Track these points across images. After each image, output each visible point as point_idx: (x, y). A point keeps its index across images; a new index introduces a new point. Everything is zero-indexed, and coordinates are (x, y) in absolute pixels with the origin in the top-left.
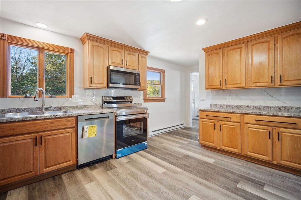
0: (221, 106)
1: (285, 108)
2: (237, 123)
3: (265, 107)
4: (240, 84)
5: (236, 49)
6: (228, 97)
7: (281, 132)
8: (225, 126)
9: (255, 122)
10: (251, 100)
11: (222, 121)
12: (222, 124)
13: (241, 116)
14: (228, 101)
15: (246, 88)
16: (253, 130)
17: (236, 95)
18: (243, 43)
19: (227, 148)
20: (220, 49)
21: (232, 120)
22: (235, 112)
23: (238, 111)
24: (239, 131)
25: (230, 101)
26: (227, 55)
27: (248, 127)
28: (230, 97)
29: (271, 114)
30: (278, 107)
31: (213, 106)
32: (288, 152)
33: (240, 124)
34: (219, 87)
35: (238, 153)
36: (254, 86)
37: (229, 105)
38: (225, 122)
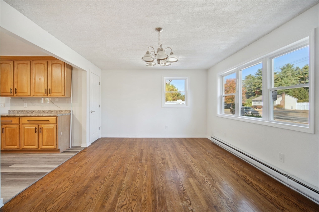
0: (18, 112)
1: (60, 111)
2: (16, 125)
3: (49, 111)
4: (27, 93)
5: (24, 64)
6: (25, 104)
7: (43, 127)
8: (8, 128)
9: (28, 122)
10: (41, 106)
11: (6, 124)
12: (6, 127)
13: (20, 118)
14: (25, 107)
15: (31, 96)
16: (27, 129)
17: (31, 102)
18: (29, 60)
19: (9, 147)
20: (12, 60)
21: (13, 122)
22: (15, 116)
23: (17, 115)
24: (18, 131)
25: (26, 107)
26: (17, 67)
27: (24, 127)
28: (26, 104)
29: (37, 116)
30: (56, 111)
31: (11, 112)
32: (46, 139)
33: (19, 125)
34: (10, 94)
35: (17, 149)
36: (36, 95)
37: (25, 111)
38: (8, 125)
